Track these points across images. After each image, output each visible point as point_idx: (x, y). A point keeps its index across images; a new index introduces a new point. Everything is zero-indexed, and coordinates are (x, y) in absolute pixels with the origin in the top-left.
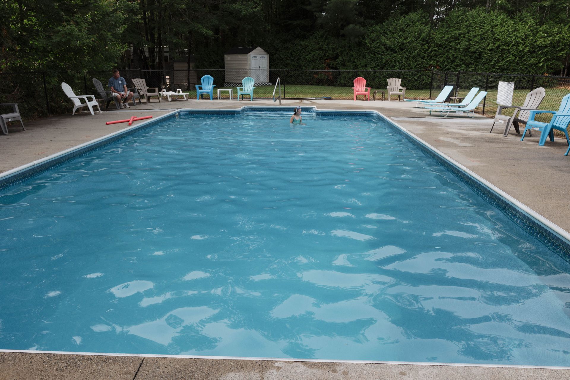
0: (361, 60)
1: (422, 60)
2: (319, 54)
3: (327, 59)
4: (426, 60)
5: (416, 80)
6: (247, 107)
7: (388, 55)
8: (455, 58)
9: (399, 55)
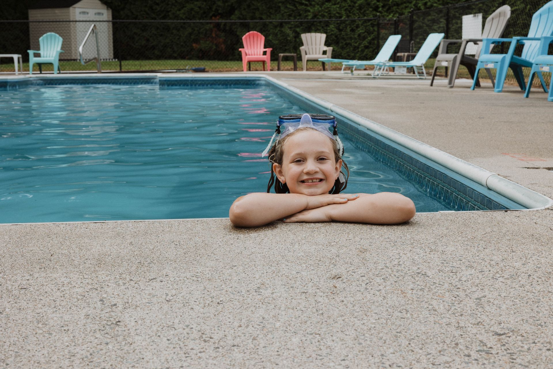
0: (272, 16)
1: (374, 13)
2: (199, 7)
3: (214, 15)
4: (380, 12)
5: (366, 47)
6: (36, 77)
7: (316, 6)
8: (429, 8)
9: (335, 4)
